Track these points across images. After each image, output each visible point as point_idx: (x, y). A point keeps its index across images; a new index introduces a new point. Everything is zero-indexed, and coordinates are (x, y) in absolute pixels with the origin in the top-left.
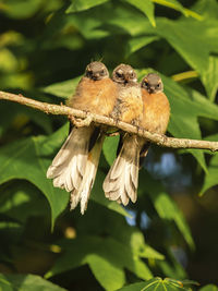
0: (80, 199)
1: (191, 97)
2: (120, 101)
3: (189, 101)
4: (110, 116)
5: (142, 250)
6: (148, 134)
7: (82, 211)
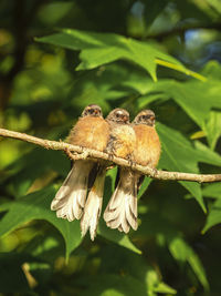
0: (89, 227)
1: (194, 146)
2: (114, 138)
3: (191, 149)
4: (105, 151)
5: (156, 286)
6: (140, 168)
7: (92, 237)
